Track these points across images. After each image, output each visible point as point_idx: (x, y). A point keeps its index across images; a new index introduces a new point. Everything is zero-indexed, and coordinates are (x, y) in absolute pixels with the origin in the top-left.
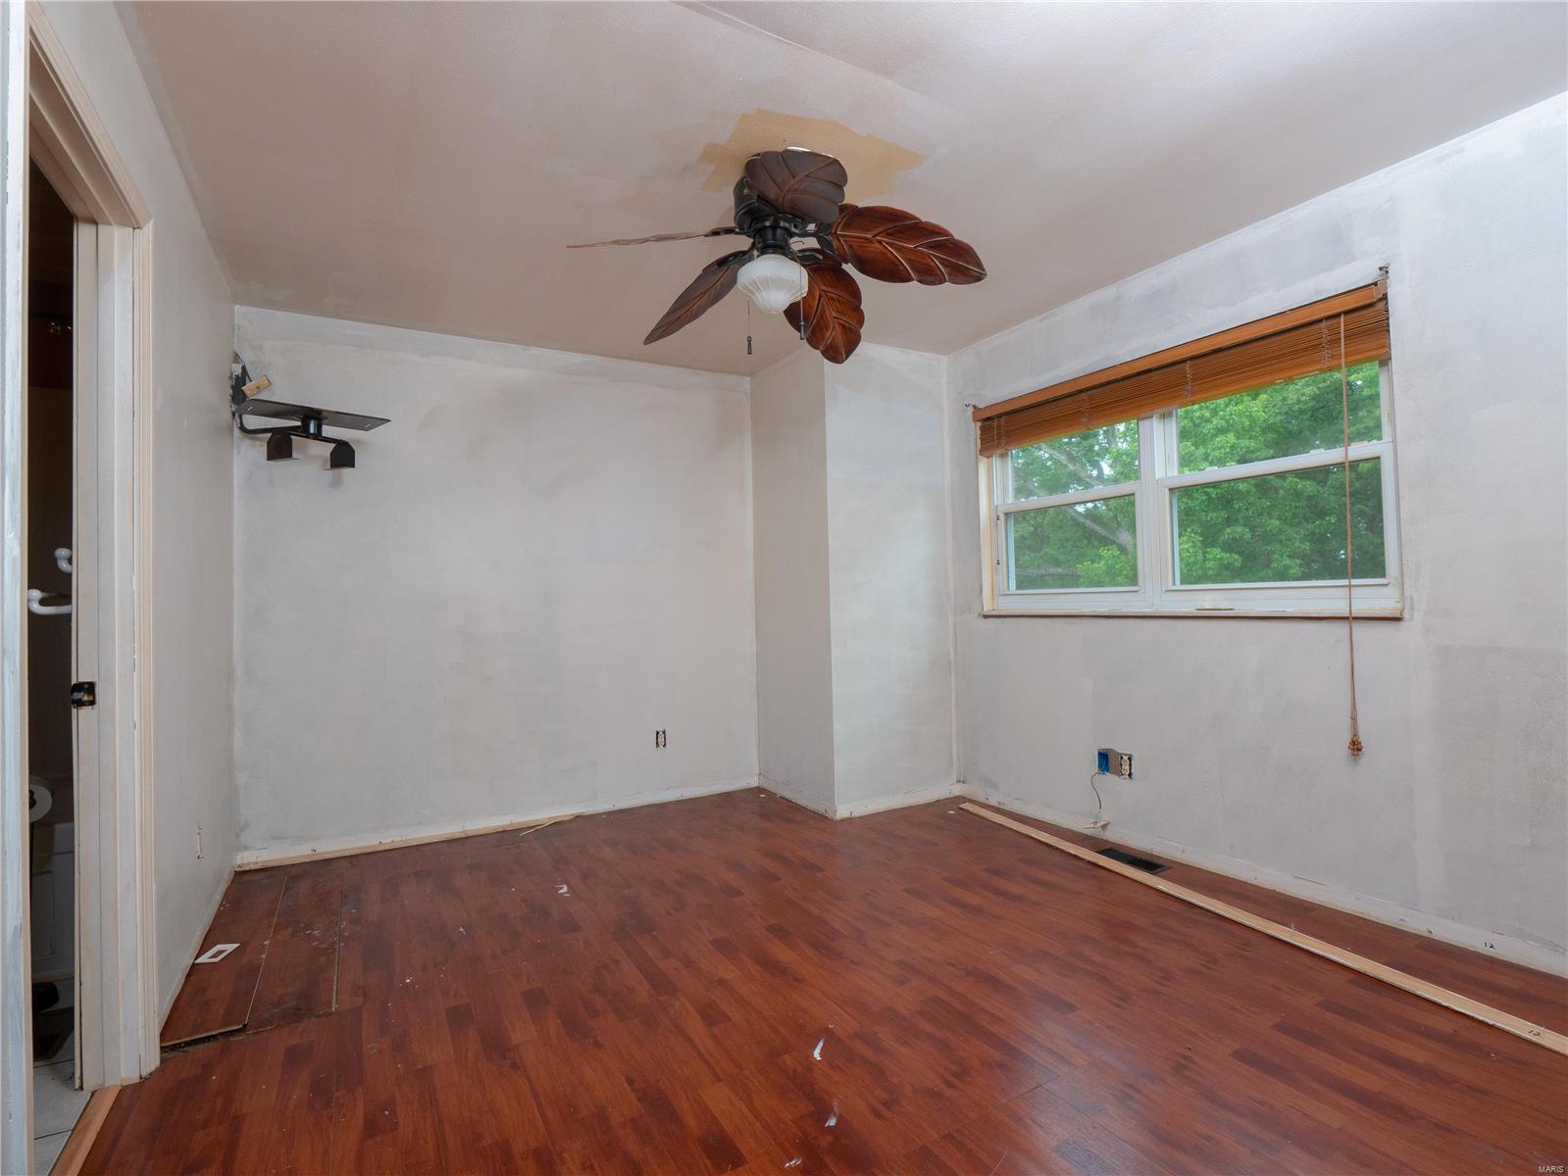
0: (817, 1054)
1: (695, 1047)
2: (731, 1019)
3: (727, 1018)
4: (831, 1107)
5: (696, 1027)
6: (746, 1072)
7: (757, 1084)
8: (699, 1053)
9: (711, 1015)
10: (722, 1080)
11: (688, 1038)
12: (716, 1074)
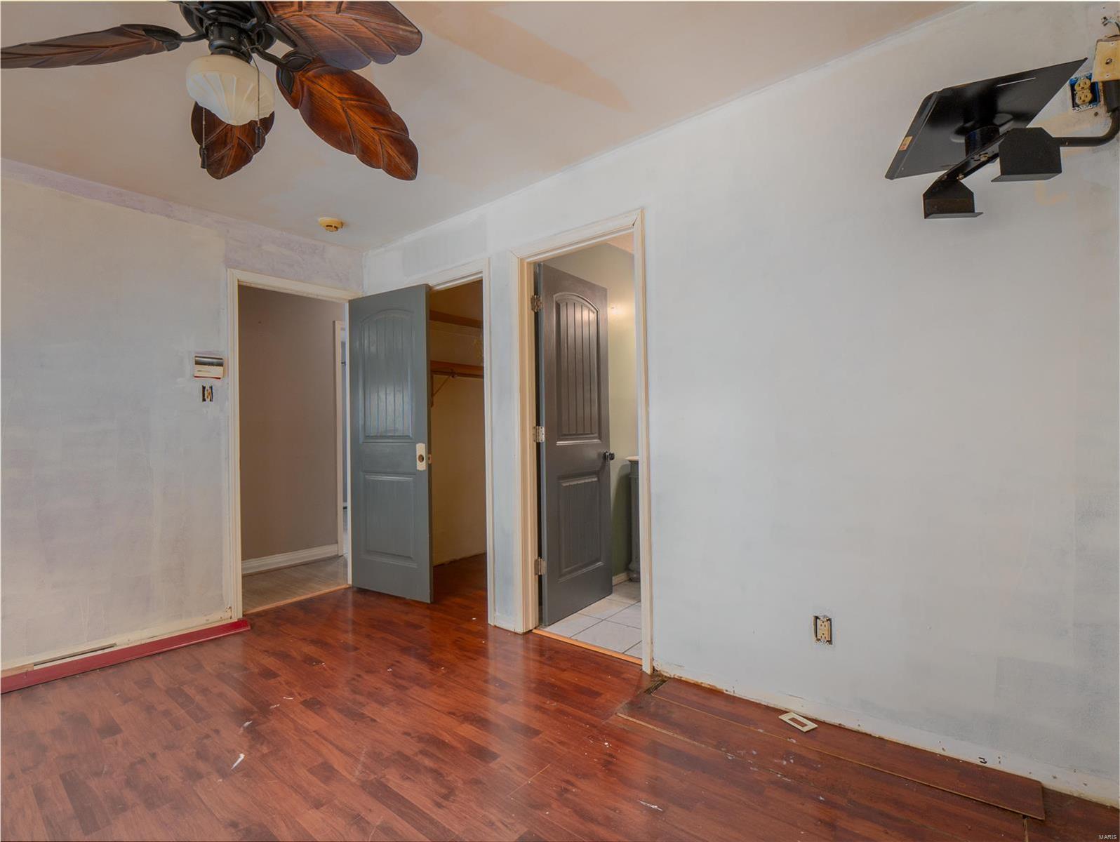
0: (242, 756)
1: (337, 747)
2: (308, 770)
3: (311, 771)
4: (244, 730)
5: (337, 761)
6: (296, 738)
7: (290, 734)
8: (331, 743)
9: (326, 772)
10: (314, 732)
11: (341, 750)
12: (317, 733)
